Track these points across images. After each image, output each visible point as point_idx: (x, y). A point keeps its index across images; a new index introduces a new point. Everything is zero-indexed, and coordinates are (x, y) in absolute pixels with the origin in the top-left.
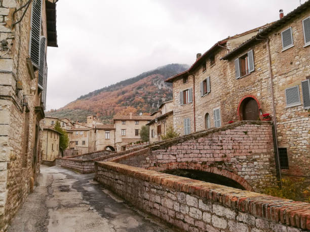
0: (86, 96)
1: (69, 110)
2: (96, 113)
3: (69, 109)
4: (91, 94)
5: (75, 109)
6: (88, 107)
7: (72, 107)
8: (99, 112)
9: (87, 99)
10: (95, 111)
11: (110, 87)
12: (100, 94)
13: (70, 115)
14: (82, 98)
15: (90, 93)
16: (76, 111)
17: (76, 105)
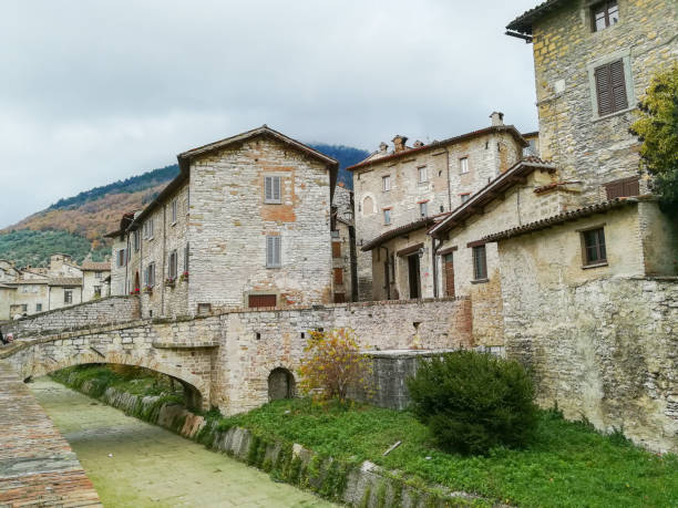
0: (72, 200)
1: (28, 232)
2: (91, 241)
3: (28, 229)
4: (83, 197)
5: (43, 230)
6: (73, 227)
7: (35, 226)
8: (97, 239)
9: (73, 208)
10: (89, 237)
11: (128, 183)
12: (103, 197)
13: (31, 243)
14: (62, 204)
15: (82, 194)
16: (44, 234)
17: (47, 222)
